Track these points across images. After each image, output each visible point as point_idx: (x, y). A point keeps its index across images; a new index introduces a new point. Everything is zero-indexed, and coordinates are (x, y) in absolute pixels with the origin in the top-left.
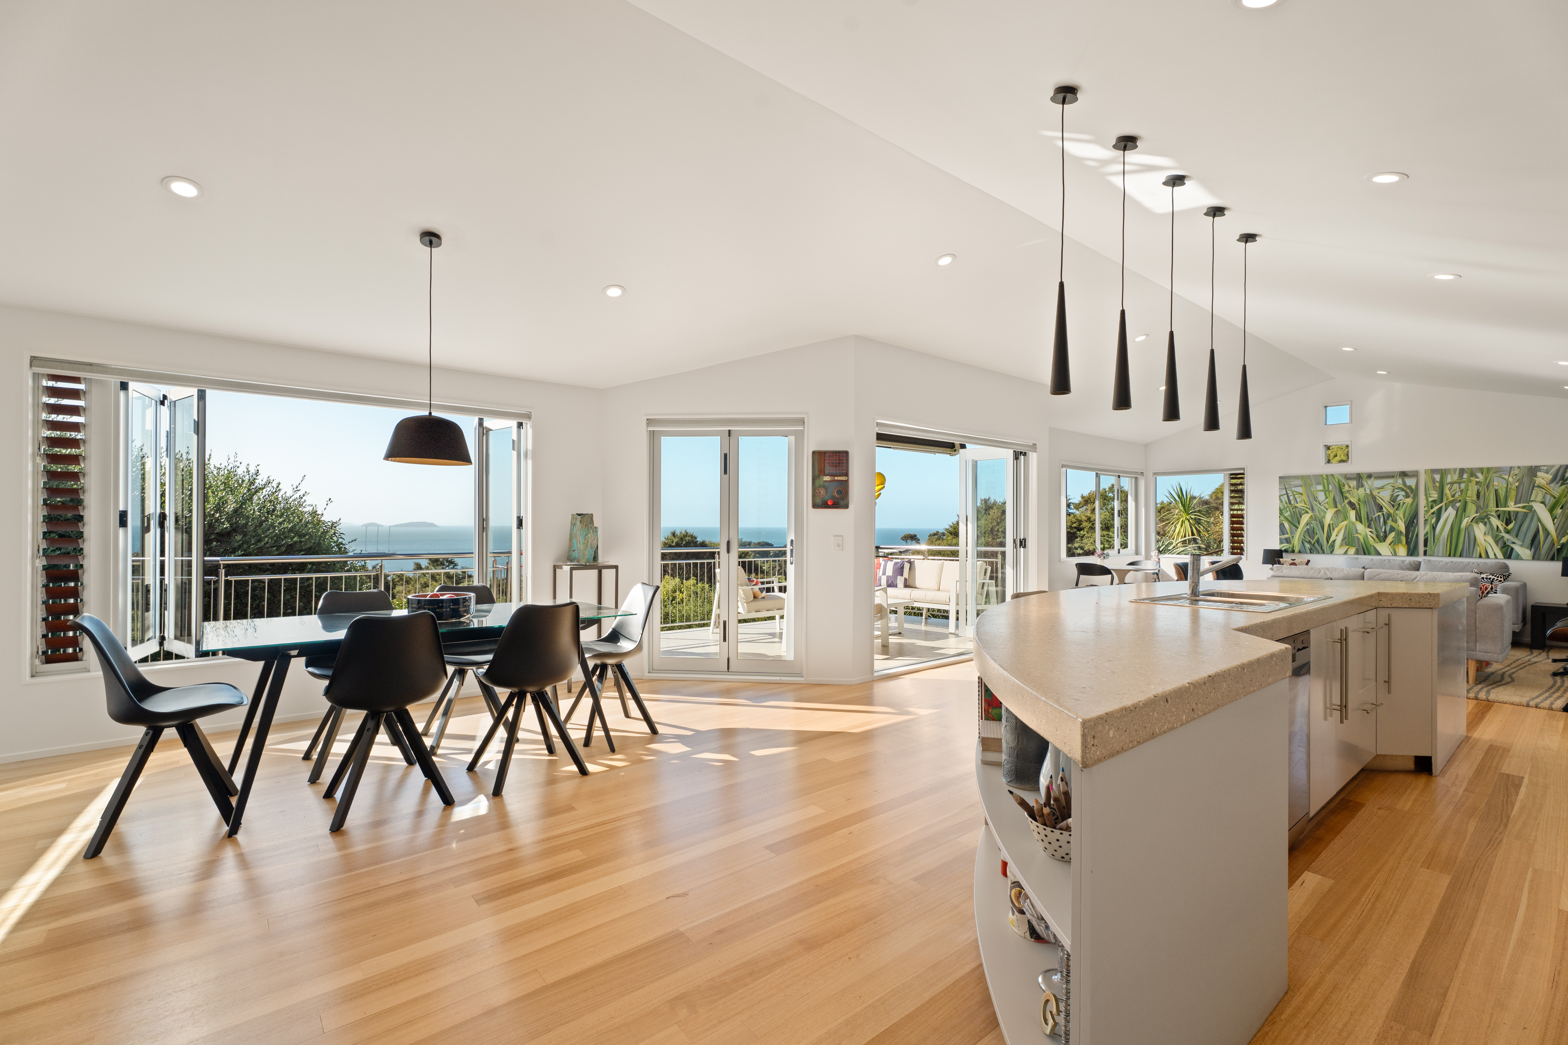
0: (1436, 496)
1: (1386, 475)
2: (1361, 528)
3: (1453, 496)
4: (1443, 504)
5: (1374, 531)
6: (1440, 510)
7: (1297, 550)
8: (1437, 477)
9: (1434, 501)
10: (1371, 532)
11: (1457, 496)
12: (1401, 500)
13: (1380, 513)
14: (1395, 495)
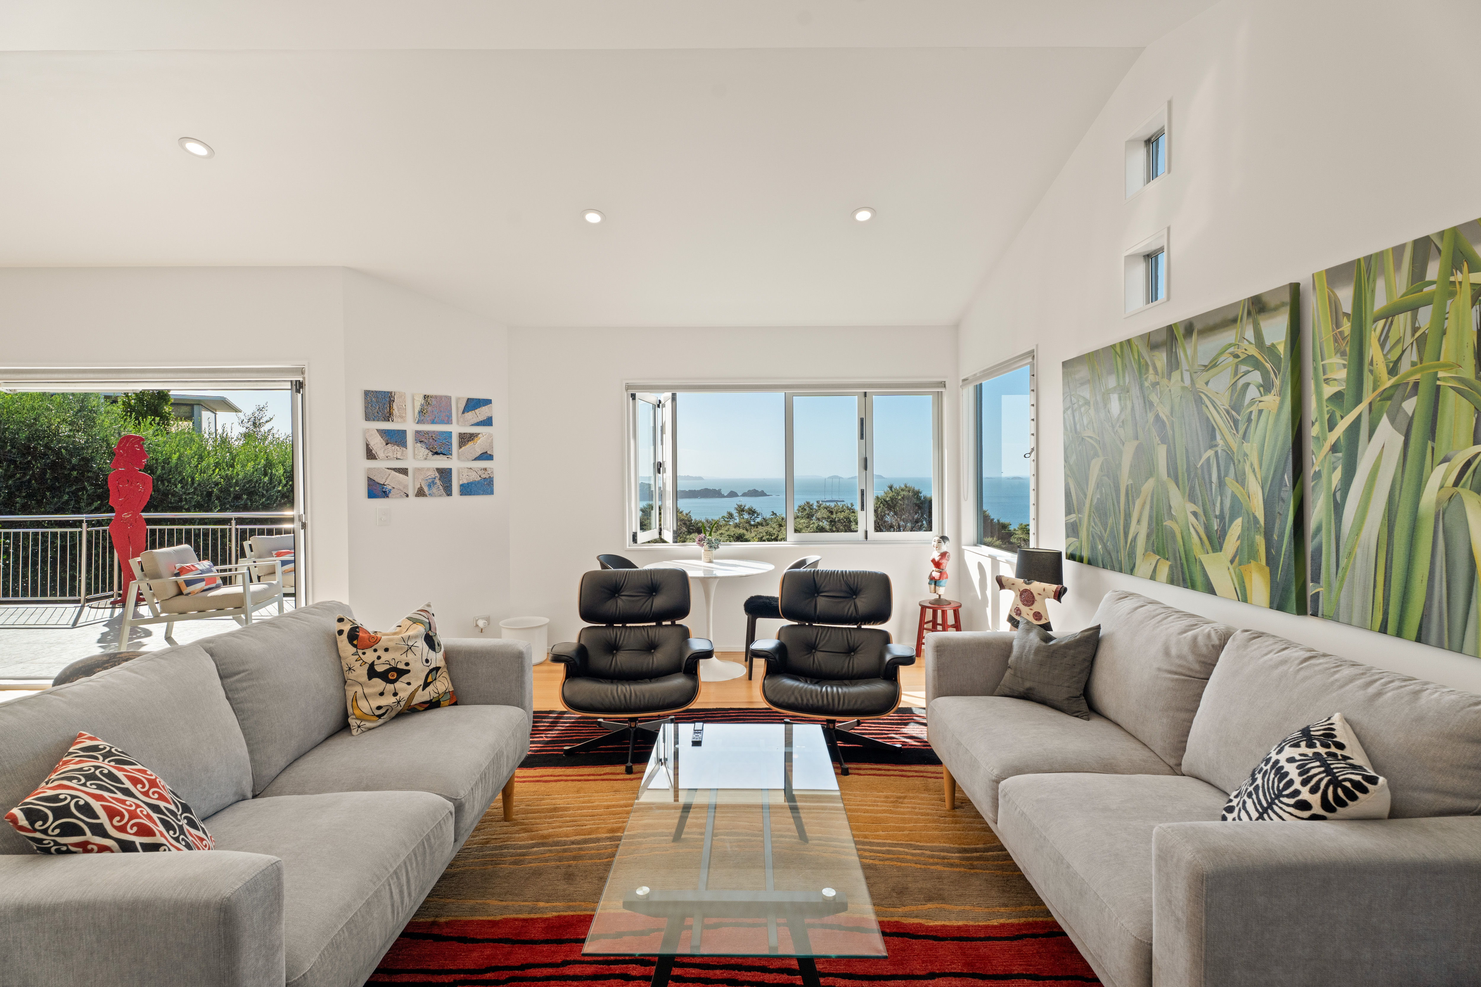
0: (1343, 374)
1: (1218, 319)
2: (1177, 498)
3: (1393, 371)
4: (1363, 407)
5: (1200, 511)
6: (1354, 428)
7: (1085, 560)
8: (1345, 295)
9: (1337, 397)
10: (1195, 514)
11: (1405, 366)
12: (1253, 402)
13: (1210, 453)
14: (1241, 383)
